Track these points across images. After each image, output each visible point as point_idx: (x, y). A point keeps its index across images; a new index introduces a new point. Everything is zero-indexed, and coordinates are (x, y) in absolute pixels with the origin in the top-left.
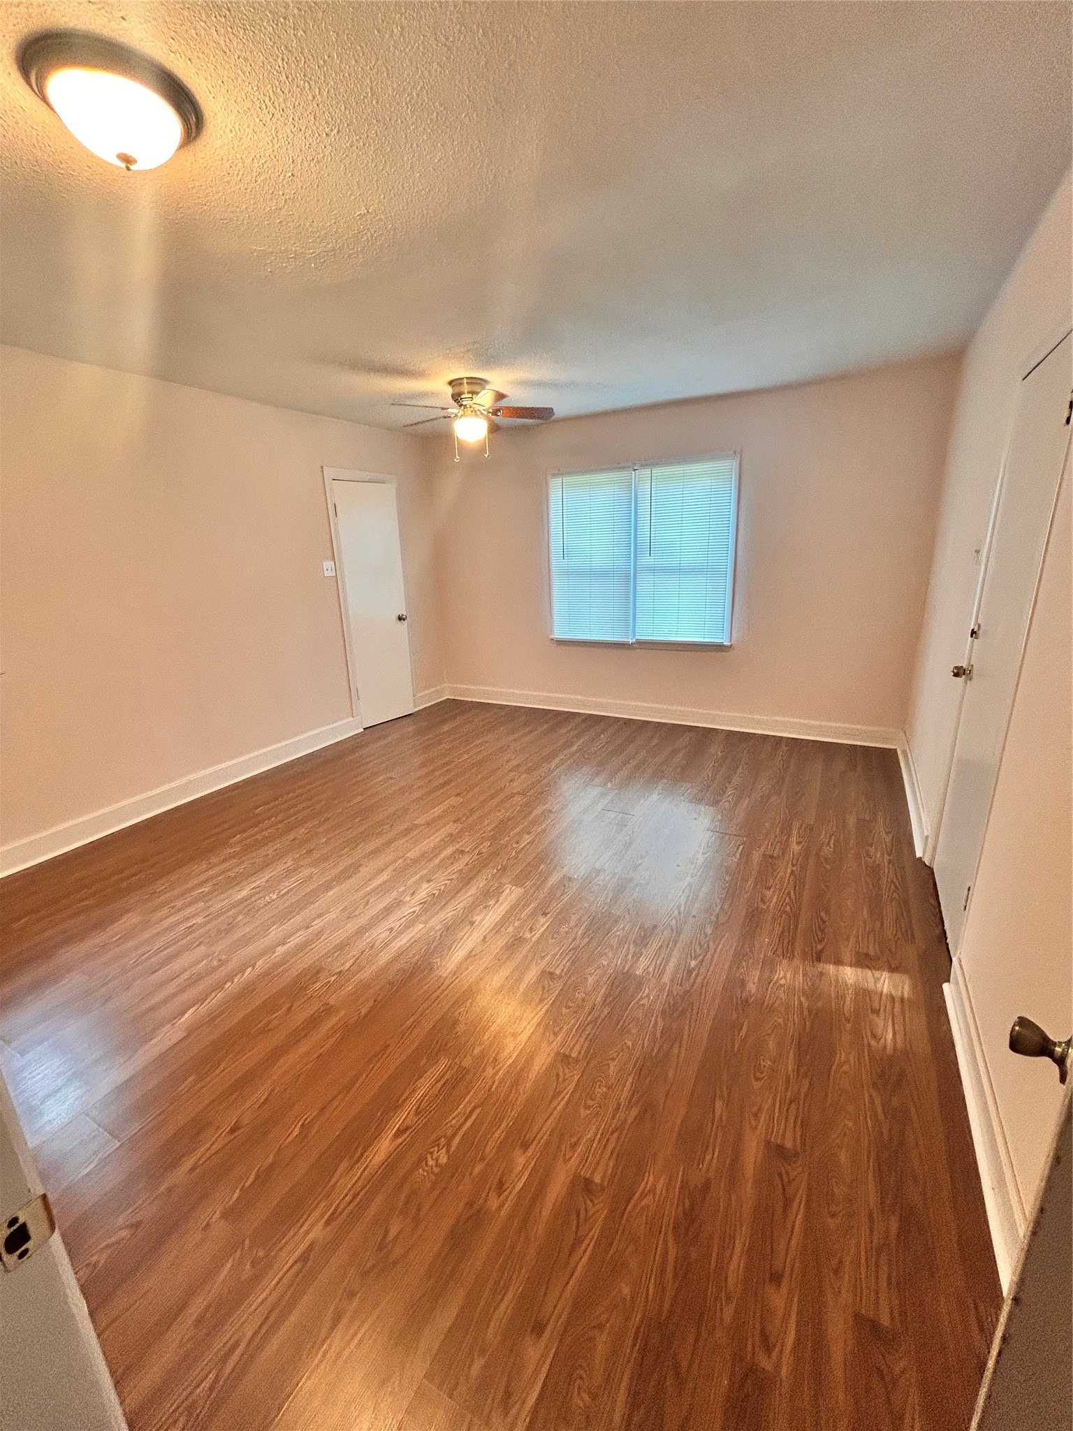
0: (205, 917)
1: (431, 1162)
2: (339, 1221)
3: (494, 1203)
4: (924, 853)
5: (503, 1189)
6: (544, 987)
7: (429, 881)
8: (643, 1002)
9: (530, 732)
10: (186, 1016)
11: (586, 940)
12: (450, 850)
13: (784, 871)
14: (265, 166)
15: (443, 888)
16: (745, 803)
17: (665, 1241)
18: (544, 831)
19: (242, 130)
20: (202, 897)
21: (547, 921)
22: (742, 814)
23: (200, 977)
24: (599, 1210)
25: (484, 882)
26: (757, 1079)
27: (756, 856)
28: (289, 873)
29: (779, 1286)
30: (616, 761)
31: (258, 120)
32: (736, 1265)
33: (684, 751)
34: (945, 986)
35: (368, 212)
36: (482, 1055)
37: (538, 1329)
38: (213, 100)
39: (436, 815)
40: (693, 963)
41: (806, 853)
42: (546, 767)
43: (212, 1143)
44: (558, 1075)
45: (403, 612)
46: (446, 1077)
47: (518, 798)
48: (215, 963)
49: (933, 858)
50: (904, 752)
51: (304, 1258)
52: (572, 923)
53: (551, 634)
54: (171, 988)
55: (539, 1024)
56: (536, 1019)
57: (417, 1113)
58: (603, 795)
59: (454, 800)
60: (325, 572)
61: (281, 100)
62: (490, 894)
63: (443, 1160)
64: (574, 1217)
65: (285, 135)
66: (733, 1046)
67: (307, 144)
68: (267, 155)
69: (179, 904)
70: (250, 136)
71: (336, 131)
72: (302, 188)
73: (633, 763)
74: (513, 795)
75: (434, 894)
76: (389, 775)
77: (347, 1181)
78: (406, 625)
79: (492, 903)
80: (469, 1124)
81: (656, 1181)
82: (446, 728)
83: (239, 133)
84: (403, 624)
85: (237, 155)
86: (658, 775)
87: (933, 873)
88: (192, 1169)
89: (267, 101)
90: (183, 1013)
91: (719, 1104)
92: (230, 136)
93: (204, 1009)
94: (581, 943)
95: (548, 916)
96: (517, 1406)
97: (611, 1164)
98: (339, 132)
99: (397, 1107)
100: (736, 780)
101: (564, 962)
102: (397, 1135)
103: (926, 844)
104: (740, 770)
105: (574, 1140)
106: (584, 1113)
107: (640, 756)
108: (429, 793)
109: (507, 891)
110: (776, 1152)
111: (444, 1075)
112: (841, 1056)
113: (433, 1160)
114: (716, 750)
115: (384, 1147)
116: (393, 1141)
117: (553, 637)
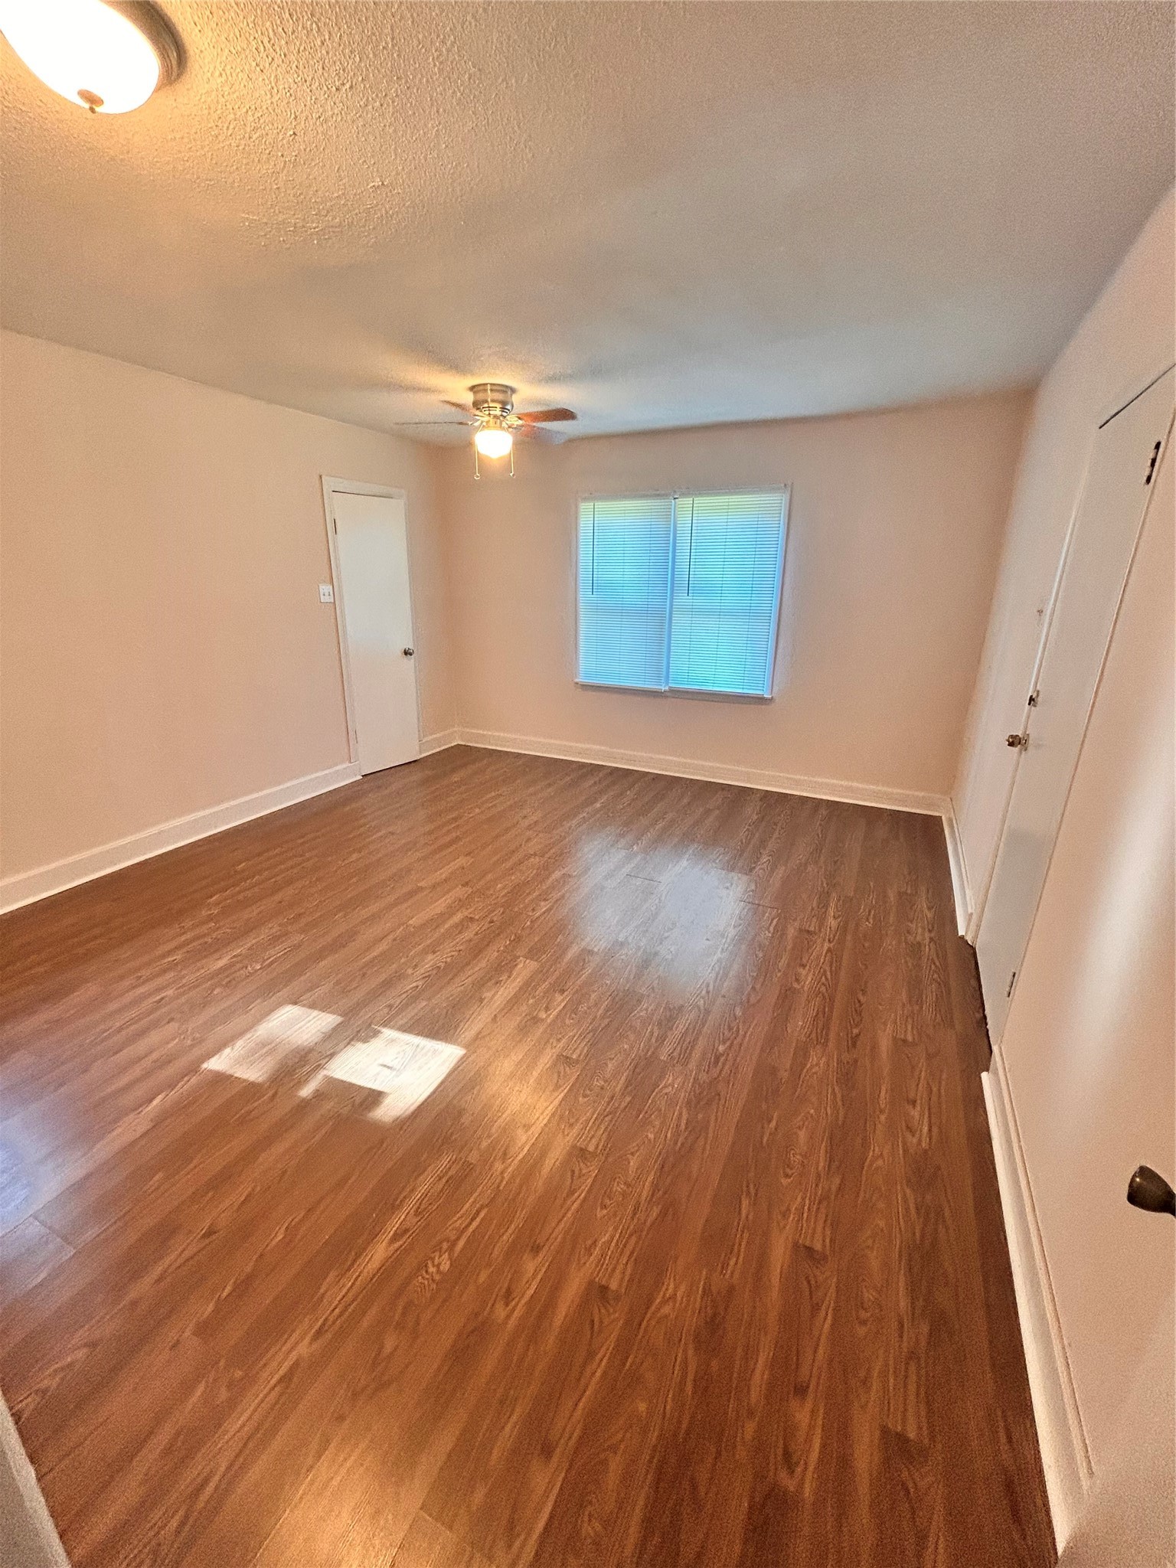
0: (177, 989)
1: (432, 1269)
2: (329, 1335)
3: (501, 1312)
4: (966, 933)
5: (511, 1298)
6: (559, 1073)
7: (434, 952)
8: (666, 1091)
9: (550, 785)
10: (155, 1103)
11: (606, 1021)
12: (457, 918)
13: (821, 948)
14: (261, 121)
15: (449, 960)
16: (781, 872)
17: (685, 1351)
18: (563, 897)
19: (234, 75)
20: (173, 966)
21: (563, 1000)
22: (778, 884)
23: (169, 1060)
24: (614, 1321)
25: (496, 954)
26: (787, 1176)
27: (791, 932)
28: (275, 940)
29: (803, 1398)
30: (644, 821)
31: (254, 64)
32: (760, 1376)
33: (717, 812)
34: (984, 1075)
35: (383, 184)
36: (492, 1147)
37: (547, 1451)
38: (199, 35)
39: (444, 876)
40: (721, 1048)
41: (843, 929)
42: (567, 825)
43: (181, 1250)
44: (573, 1172)
45: (410, 646)
46: (450, 1174)
47: (534, 860)
48: (189, 1042)
49: (976, 937)
50: (950, 820)
51: (286, 1379)
52: (592, 1002)
53: (576, 677)
54: (137, 1071)
55: (553, 1115)
56: (550, 1108)
57: (417, 1213)
58: (629, 858)
59: (462, 861)
60: (322, 597)
61: (283, 42)
62: (502, 968)
63: (445, 1266)
64: (587, 1327)
65: (286, 86)
66: (762, 1137)
67: (313, 98)
68: (264, 107)
69: (145, 973)
70: (244, 82)
71: (348, 86)
72: (305, 150)
73: (660, 825)
74: (528, 857)
75: (439, 967)
76: (390, 829)
77: (337, 1291)
78: (412, 661)
79: (504, 978)
80: (475, 1224)
81: (676, 1288)
82: (456, 778)
83: (230, 78)
84: (409, 660)
85: (228, 104)
86: (687, 838)
87: (975, 955)
88: (159, 1281)
89: (266, 40)
90: (151, 1101)
91: (745, 1203)
92: (219, 80)
93: (174, 1094)
94: (600, 1024)
95: (566, 993)
96: (522, 1537)
97: (629, 1271)
98: (351, 87)
99: (394, 1208)
100: (771, 845)
101: (583, 1045)
102: (394, 1239)
103: (970, 920)
104: (776, 835)
105: (589, 1242)
106: (600, 1213)
107: (669, 816)
108: (435, 852)
109: (521, 966)
110: (804, 1253)
111: (446, 1172)
112: (874, 1150)
113: (434, 1266)
114: (751, 812)
115: (379, 1252)
116: (390, 1246)
117: (577, 680)
